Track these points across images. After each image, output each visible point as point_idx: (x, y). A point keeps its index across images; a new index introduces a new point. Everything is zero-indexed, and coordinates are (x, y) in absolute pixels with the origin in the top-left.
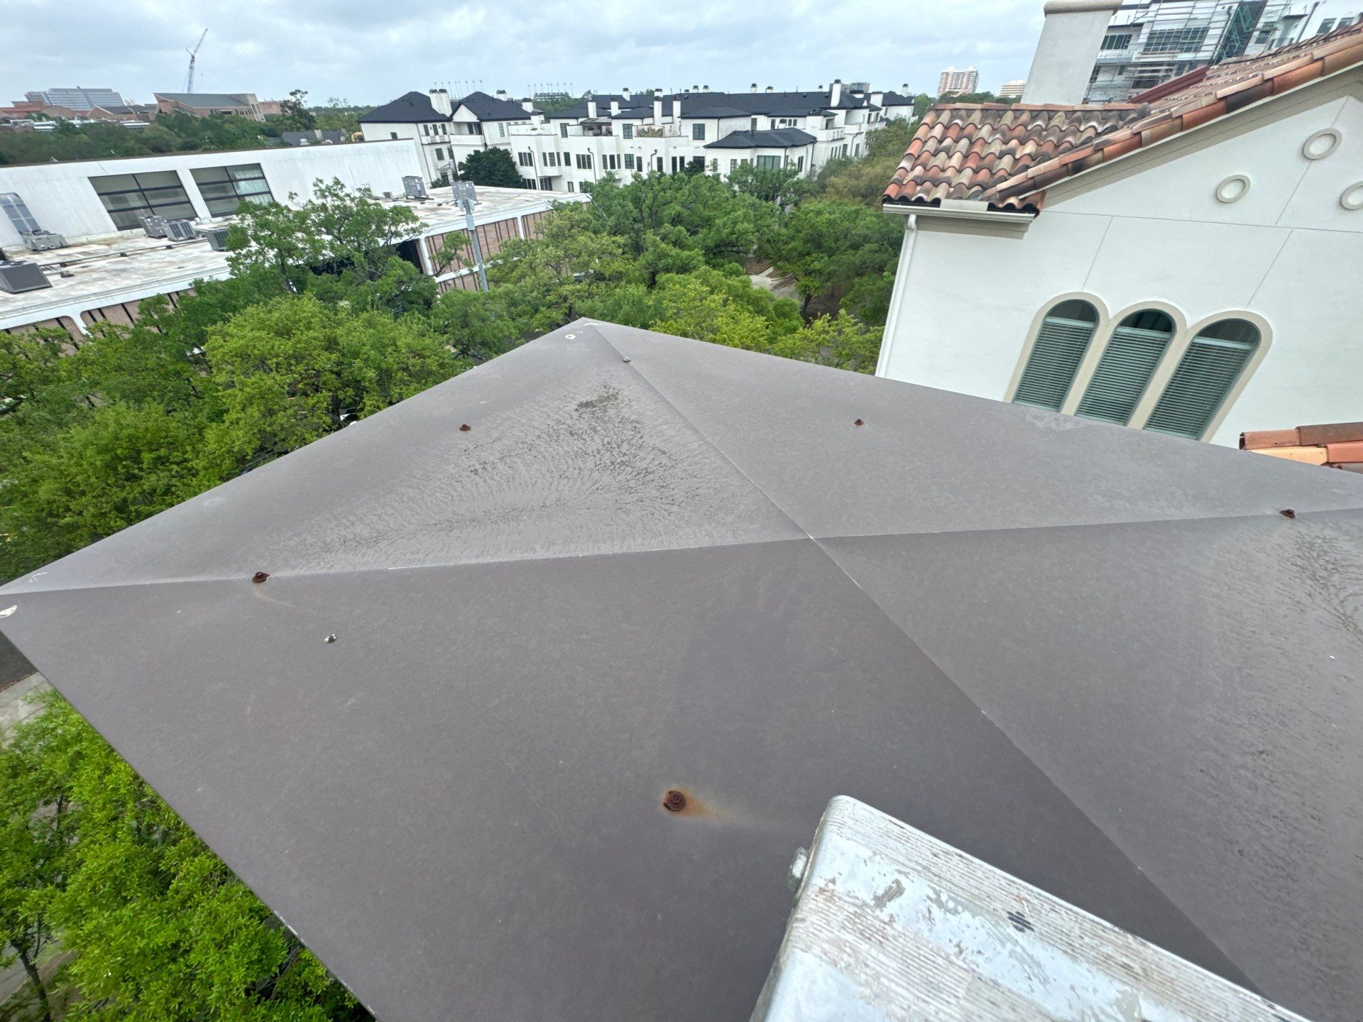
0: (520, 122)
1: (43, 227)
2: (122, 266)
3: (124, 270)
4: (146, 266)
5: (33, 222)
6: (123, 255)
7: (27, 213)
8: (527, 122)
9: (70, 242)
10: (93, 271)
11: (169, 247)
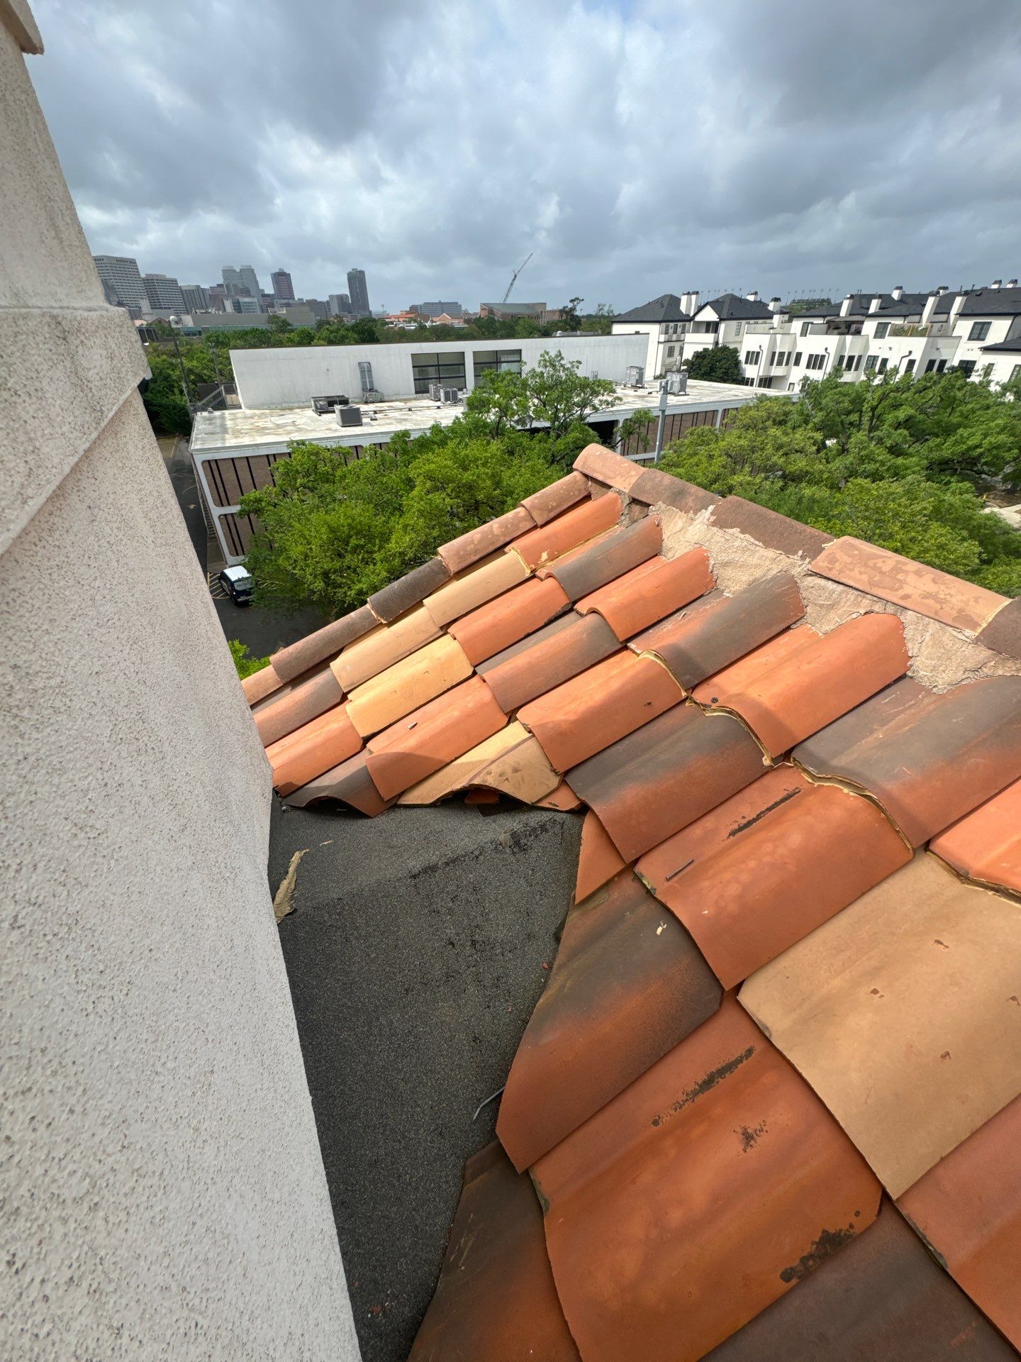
0: (760, 321)
1: (376, 386)
2: (406, 417)
3: (405, 420)
4: (419, 418)
5: (371, 382)
6: (410, 410)
7: (371, 377)
8: (768, 321)
9: (386, 399)
10: (388, 418)
11: (439, 408)
